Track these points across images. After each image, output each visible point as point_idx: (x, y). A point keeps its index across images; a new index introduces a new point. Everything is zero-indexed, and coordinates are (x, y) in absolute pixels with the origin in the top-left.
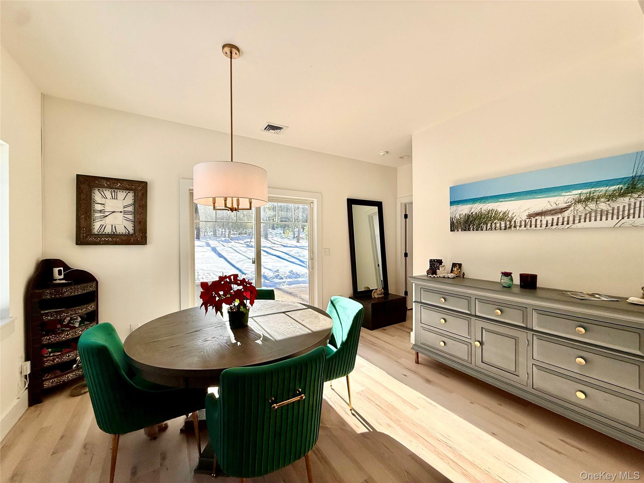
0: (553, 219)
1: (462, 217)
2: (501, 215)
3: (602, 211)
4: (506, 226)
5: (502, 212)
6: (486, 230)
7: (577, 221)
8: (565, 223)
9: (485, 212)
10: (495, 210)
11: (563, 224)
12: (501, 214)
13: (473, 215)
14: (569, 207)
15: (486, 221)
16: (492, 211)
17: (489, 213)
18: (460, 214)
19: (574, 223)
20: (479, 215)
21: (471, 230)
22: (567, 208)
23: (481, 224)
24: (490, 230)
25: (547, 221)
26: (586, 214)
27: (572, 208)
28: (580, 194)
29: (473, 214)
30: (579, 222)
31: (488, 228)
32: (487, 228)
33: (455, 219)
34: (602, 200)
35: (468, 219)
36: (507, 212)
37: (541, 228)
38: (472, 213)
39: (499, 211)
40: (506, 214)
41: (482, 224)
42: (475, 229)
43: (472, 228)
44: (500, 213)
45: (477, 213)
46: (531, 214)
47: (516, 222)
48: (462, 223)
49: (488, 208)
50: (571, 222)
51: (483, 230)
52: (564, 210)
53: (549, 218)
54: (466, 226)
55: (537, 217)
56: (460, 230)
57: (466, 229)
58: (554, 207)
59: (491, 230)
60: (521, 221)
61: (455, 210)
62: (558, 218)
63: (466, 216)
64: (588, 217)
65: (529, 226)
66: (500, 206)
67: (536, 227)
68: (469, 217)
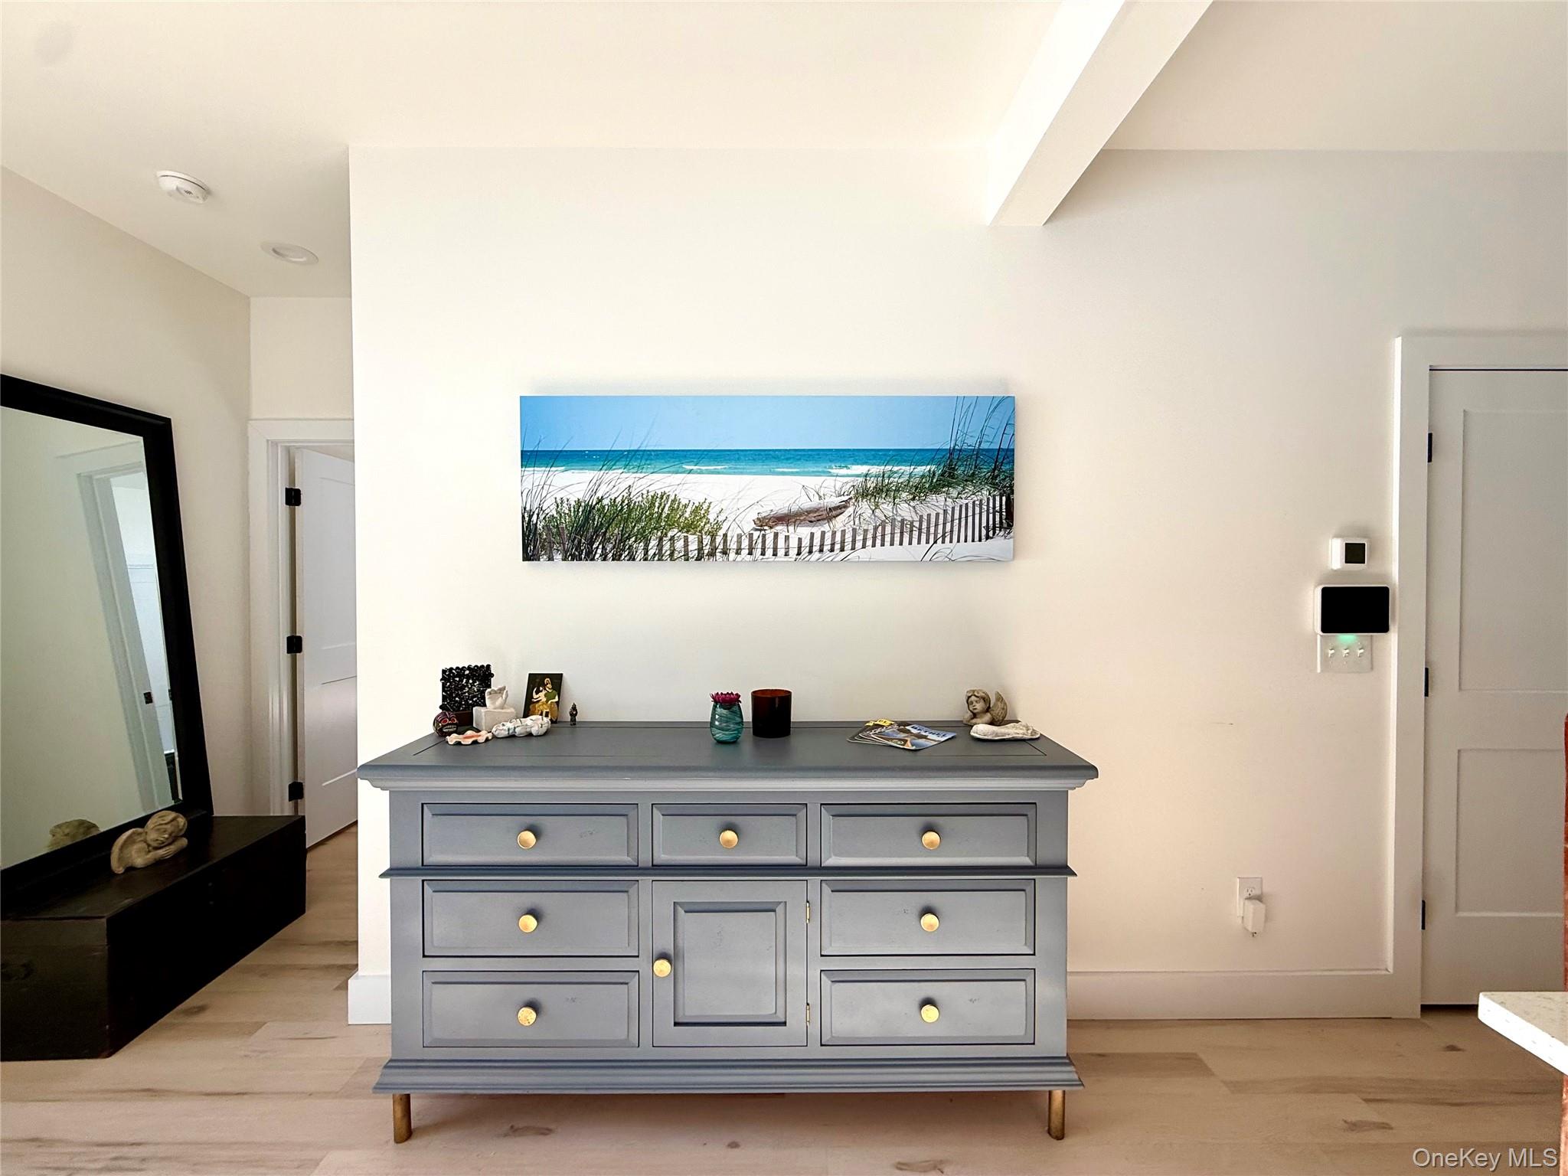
0: (812, 535)
1: (567, 511)
2: (687, 515)
3: (903, 521)
4: (700, 549)
5: (691, 504)
6: (646, 560)
7: (859, 544)
8: (837, 547)
9: (640, 499)
10: (672, 498)
11: (832, 550)
12: (689, 510)
13: (604, 507)
14: (846, 507)
15: (644, 532)
16: (662, 498)
17: (652, 504)
18: (559, 502)
19: (853, 548)
20: (622, 508)
21: (597, 556)
22: (840, 509)
23: (629, 538)
24: (656, 558)
25: (800, 540)
26: (876, 529)
27: (850, 510)
28: (866, 475)
29: (606, 502)
30: (864, 546)
31: (651, 553)
32: (646, 553)
33: (541, 517)
34: (904, 495)
35: (587, 519)
36: (705, 506)
37: (786, 559)
38: (600, 500)
39: (684, 502)
40: (703, 512)
41: (633, 539)
42: (611, 555)
43: (599, 551)
44: (686, 506)
45: (618, 500)
46: (764, 518)
47: (729, 538)
48: (566, 532)
49: (650, 489)
50: (848, 547)
51: (634, 560)
52: (834, 513)
53: (804, 532)
54: (580, 542)
55: (779, 528)
56: (558, 557)
57: (580, 555)
58: (815, 502)
59: (659, 560)
60: (740, 537)
61: (542, 483)
62: (823, 534)
63: (581, 510)
64: (878, 535)
65: (759, 551)
66: (686, 486)
67: (775, 554)
68: (590, 512)
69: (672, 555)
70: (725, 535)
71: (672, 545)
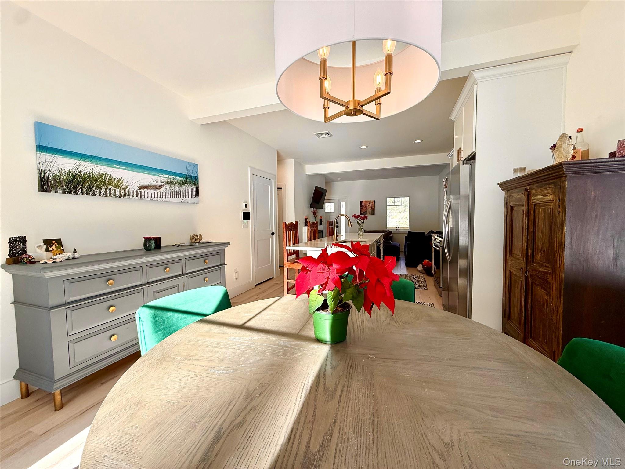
0: (155, 193)
1: (64, 174)
2: (115, 182)
3: (177, 191)
4: (120, 194)
5: (117, 179)
6: (100, 196)
7: (167, 197)
8: (161, 197)
9: (97, 174)
10: (110, 175)
11: (160, 198)
12: (116, 180)
13: (81, 175)
14: (163, 186)
15: (99, 186)
16: (106, 175)
17: (102, 176)
18: (60, 170)
19: (165, 198)
20: (90, 176)
21: (79, 193)
22: (162, 186)
23: (93, 187)
24: (104, 196)
25: (151, 194)
26: (171, 193)
27: (164, 187)
28: (168, 178)
29: (82, 173)
30: (168, 197)
31: (102, 193)
32: (100, 193)
33: (51, 174)
34: (177, 185)
35: (74, 178)
36: (122, 180)
37: (148, 199)
38: (80, 172)
39: (114, 177)
40: (121, 182)
41: (95, 188)
42: (85, 193)
43: (80, 191)
45: (88, 173)
46: (141, 186)
48: (64, 182)
49: (101, 171)
50: (164, 197)
51: (95, 195)
52: (160, 187)
53: (152, 191)
54: (71, 187)
55: (145, 190)
56: (60, 192)
57: (71, 192)
58: (155, 184)
60: (133, 191)
61: (51, 160)
62: (158, 192)
63: (71, 174)
64: (173, 194)
65: (140, 196)
66: (114, 172)
67: (144, 198)
68: (75, 175)
69: (110, 195)
70: (129, 190)
71: (110, 192)
